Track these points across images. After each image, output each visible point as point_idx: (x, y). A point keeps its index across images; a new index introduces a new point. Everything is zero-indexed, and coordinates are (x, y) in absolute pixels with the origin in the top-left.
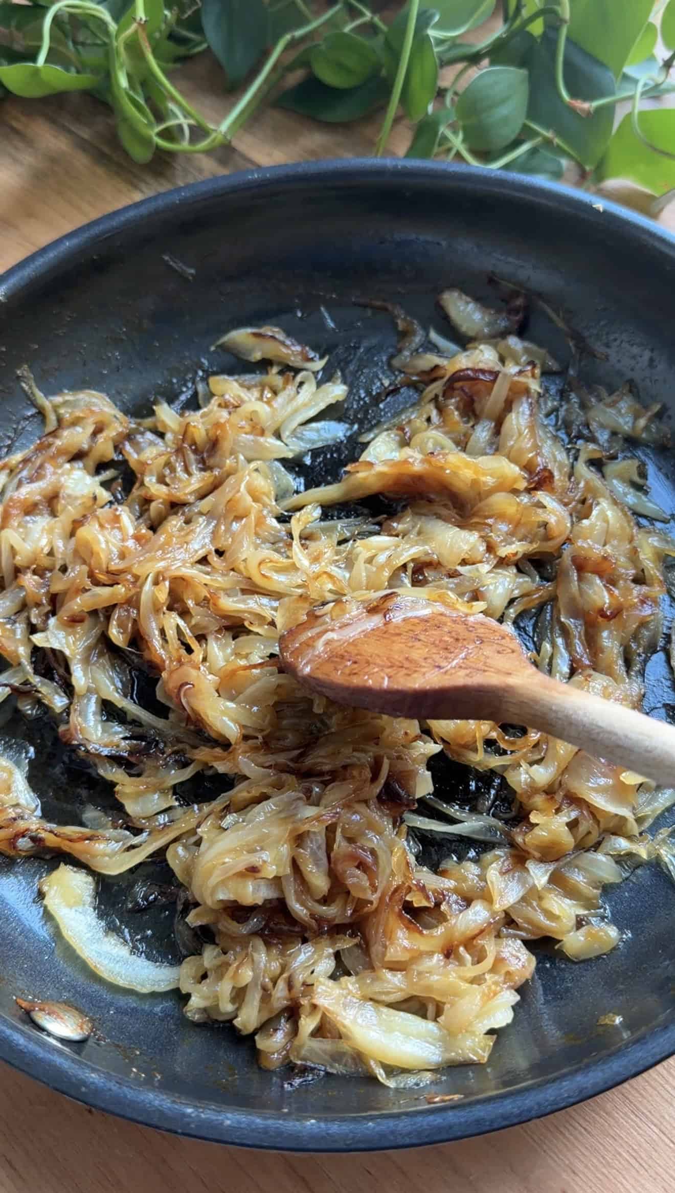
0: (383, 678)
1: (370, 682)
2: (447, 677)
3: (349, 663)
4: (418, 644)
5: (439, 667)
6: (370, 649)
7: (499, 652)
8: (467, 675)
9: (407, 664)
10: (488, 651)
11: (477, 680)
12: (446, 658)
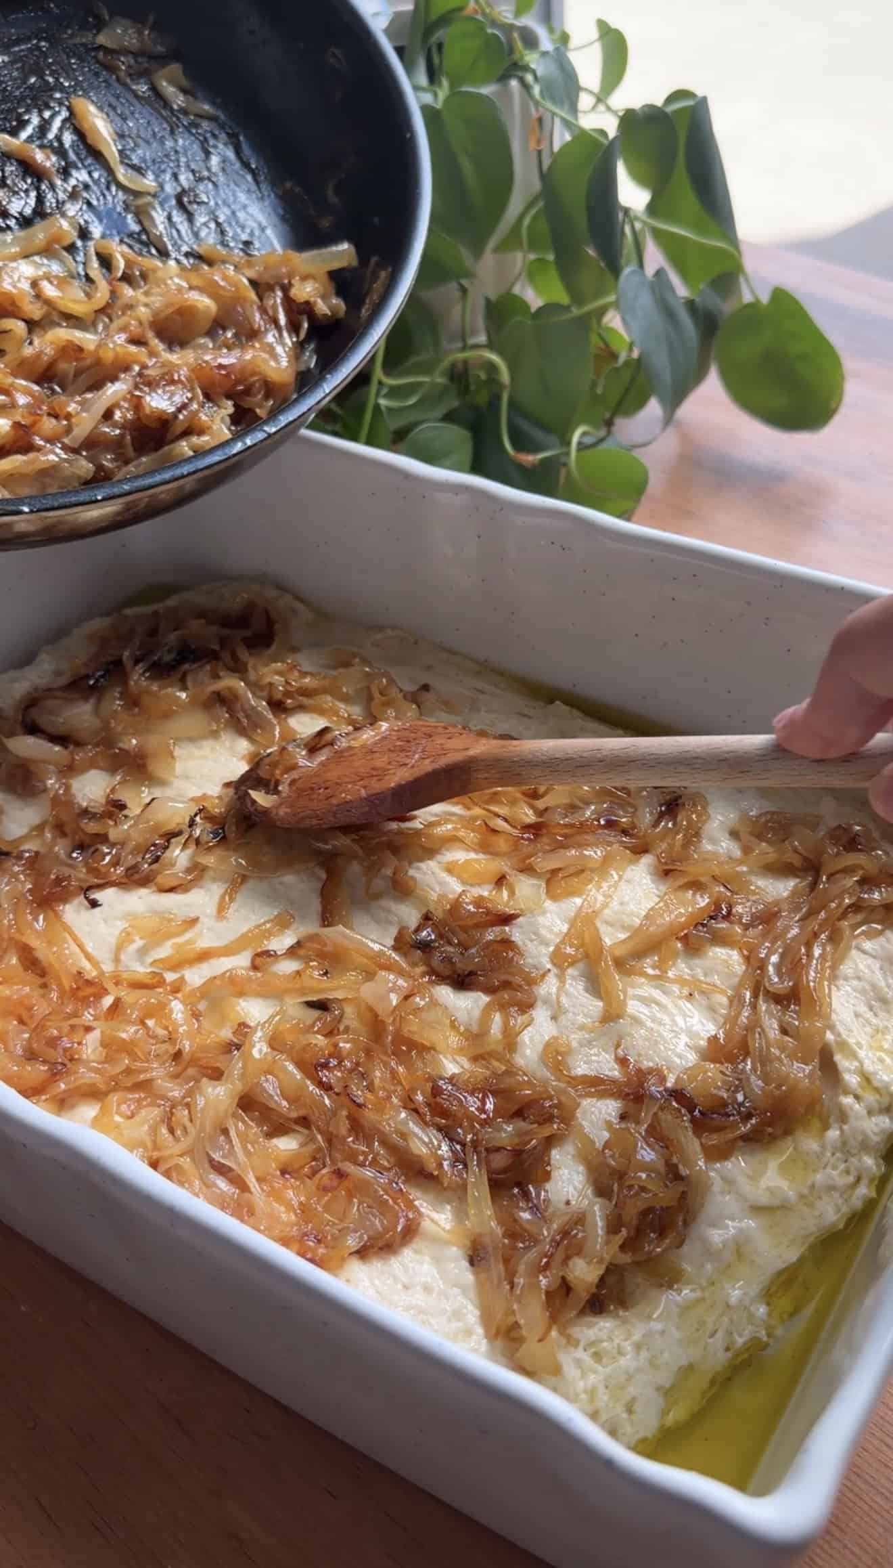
0: (359, 790)
1: (349, 797)
2: (416, 769)
3: (322, 790)
4: (377, 755)
5: (406, 765)
6: (333, 774)
7: (449, 738)
8: (432, 762)
9: (375, 773)
10: (439, 741)
11: (442, 762)
12: (407, 756)
